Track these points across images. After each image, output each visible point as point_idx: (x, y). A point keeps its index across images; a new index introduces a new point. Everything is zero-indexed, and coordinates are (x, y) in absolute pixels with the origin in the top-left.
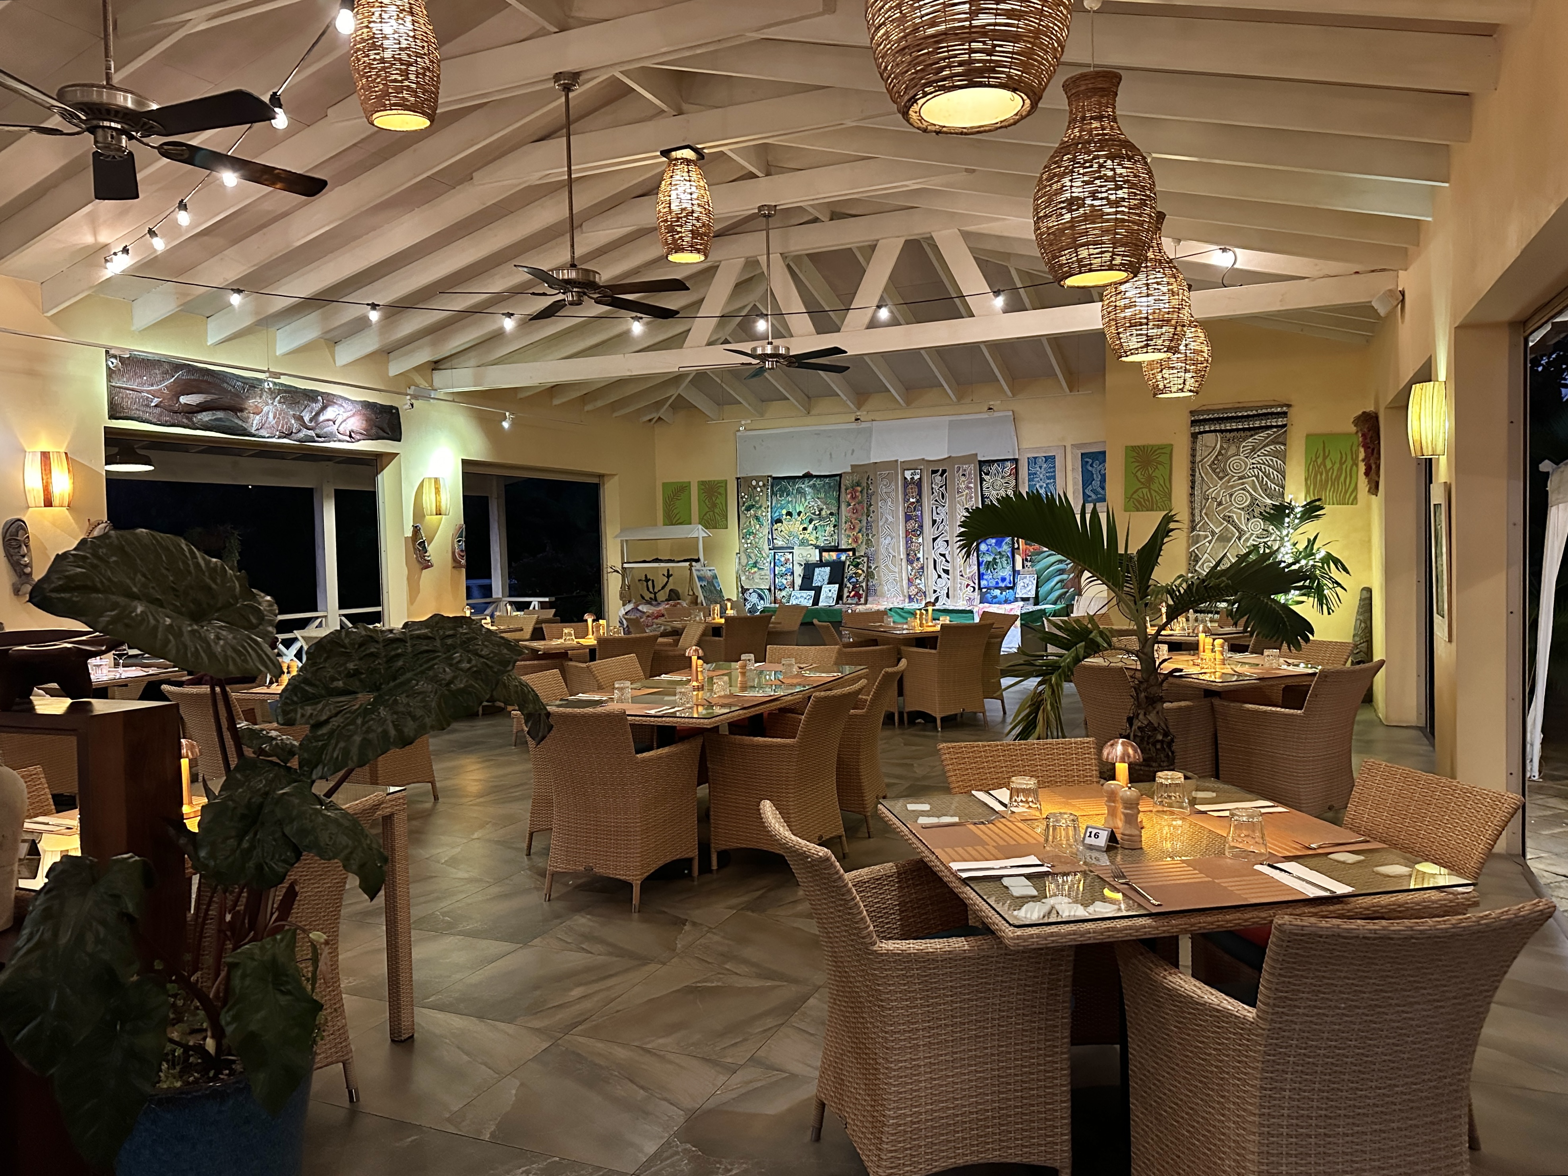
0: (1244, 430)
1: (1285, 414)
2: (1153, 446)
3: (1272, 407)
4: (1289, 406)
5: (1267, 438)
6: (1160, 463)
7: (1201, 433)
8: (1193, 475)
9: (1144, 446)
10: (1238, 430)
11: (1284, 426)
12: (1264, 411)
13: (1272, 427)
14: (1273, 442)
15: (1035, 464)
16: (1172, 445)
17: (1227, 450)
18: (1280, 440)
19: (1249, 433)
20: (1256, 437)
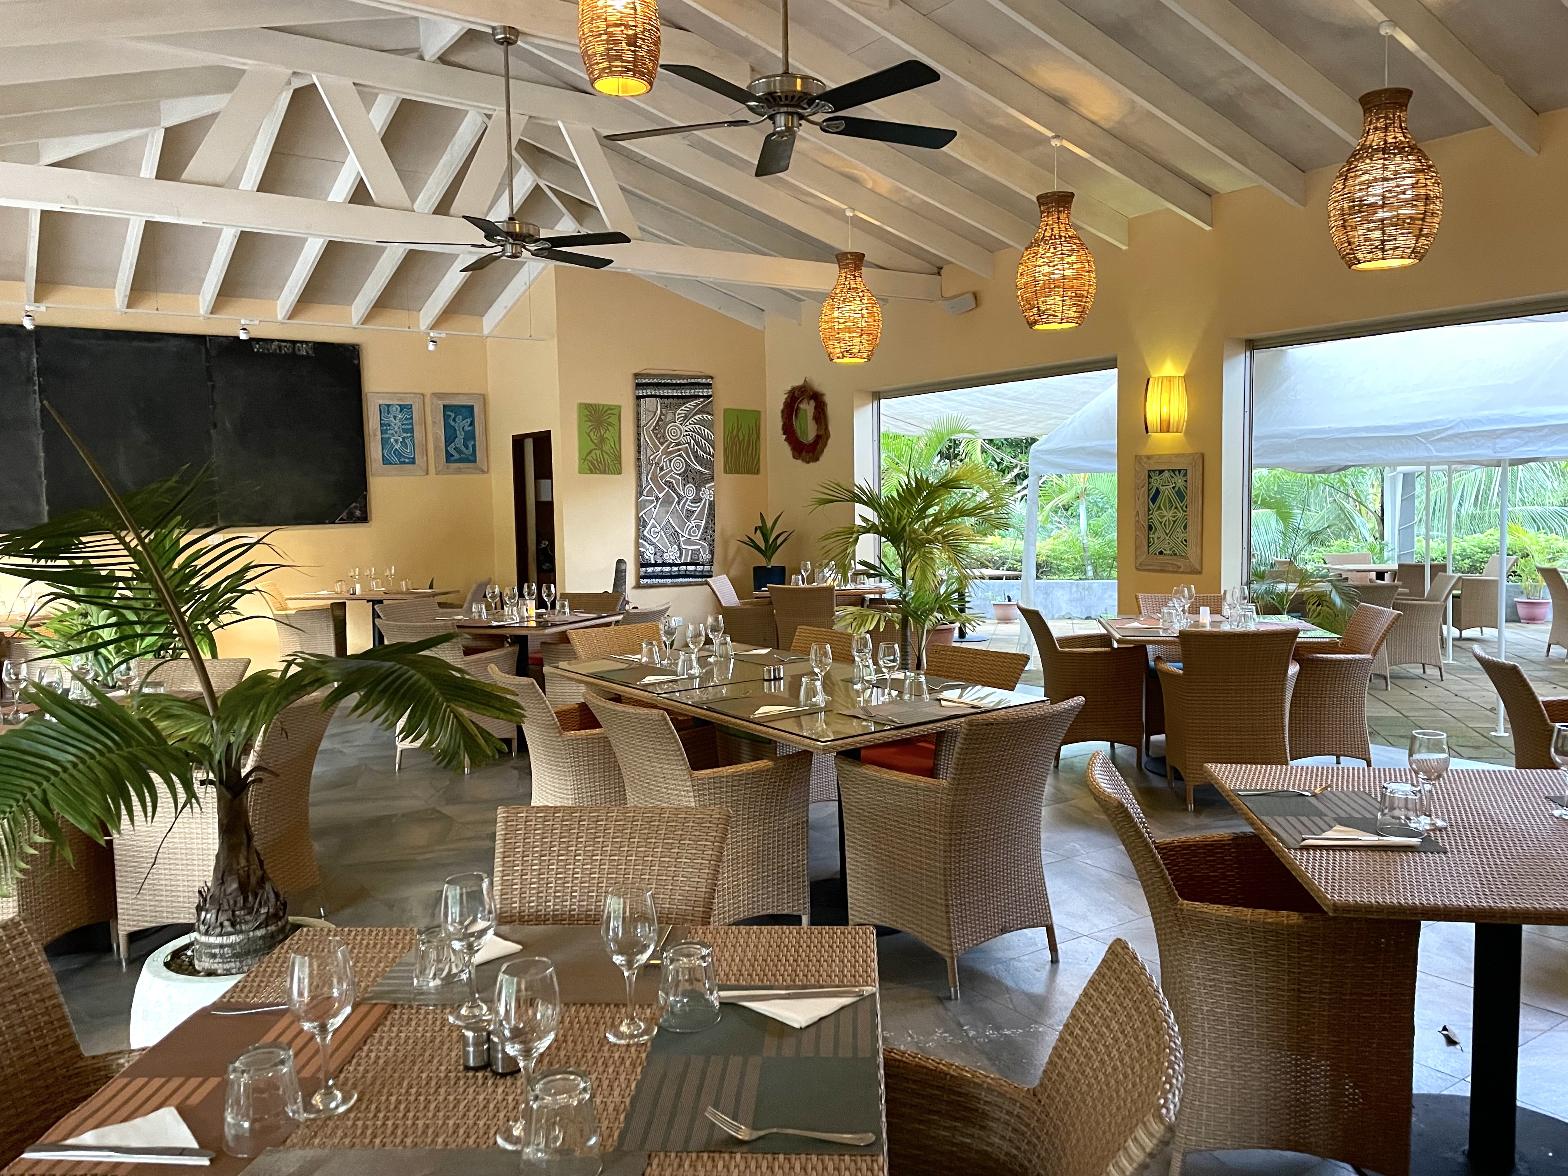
0: (678, 397)
1: (708, 386)
2: (604, 406)
3: (699, 377)
4: (712, 378)
5: (695, 407)
6: (610, 424)
7: (644, 397)
8: (639, 440)
9: (595, 405)
10: (673, 397)
11: (709, 397)
12: (693, 381)
13: (699, 397)
14: (700, 411)
15: (388, 413)
16: (620, 407)
17: (666, 415)
18: (706, 410)
19: (681, 401)
20: (687, 405)
